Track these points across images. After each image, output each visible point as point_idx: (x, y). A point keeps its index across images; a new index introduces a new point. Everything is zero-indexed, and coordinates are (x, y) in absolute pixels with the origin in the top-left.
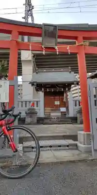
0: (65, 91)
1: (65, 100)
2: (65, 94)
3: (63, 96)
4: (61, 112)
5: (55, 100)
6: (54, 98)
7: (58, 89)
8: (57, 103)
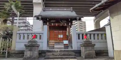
0: (68, 26)
1: (67, 34)
3: (66, 30)
4: (64, 45)
5: (59, 34)
7: (62, 24)
8: (61, 36)
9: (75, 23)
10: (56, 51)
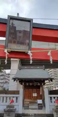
0: (41, 86)
1: (41, 93)
2: (41, 88)
5: (33, 93)
6: (33, 91)
7: (35, 84)
8: (35, 95)
9: (50, 71)
10: (31, 115)
